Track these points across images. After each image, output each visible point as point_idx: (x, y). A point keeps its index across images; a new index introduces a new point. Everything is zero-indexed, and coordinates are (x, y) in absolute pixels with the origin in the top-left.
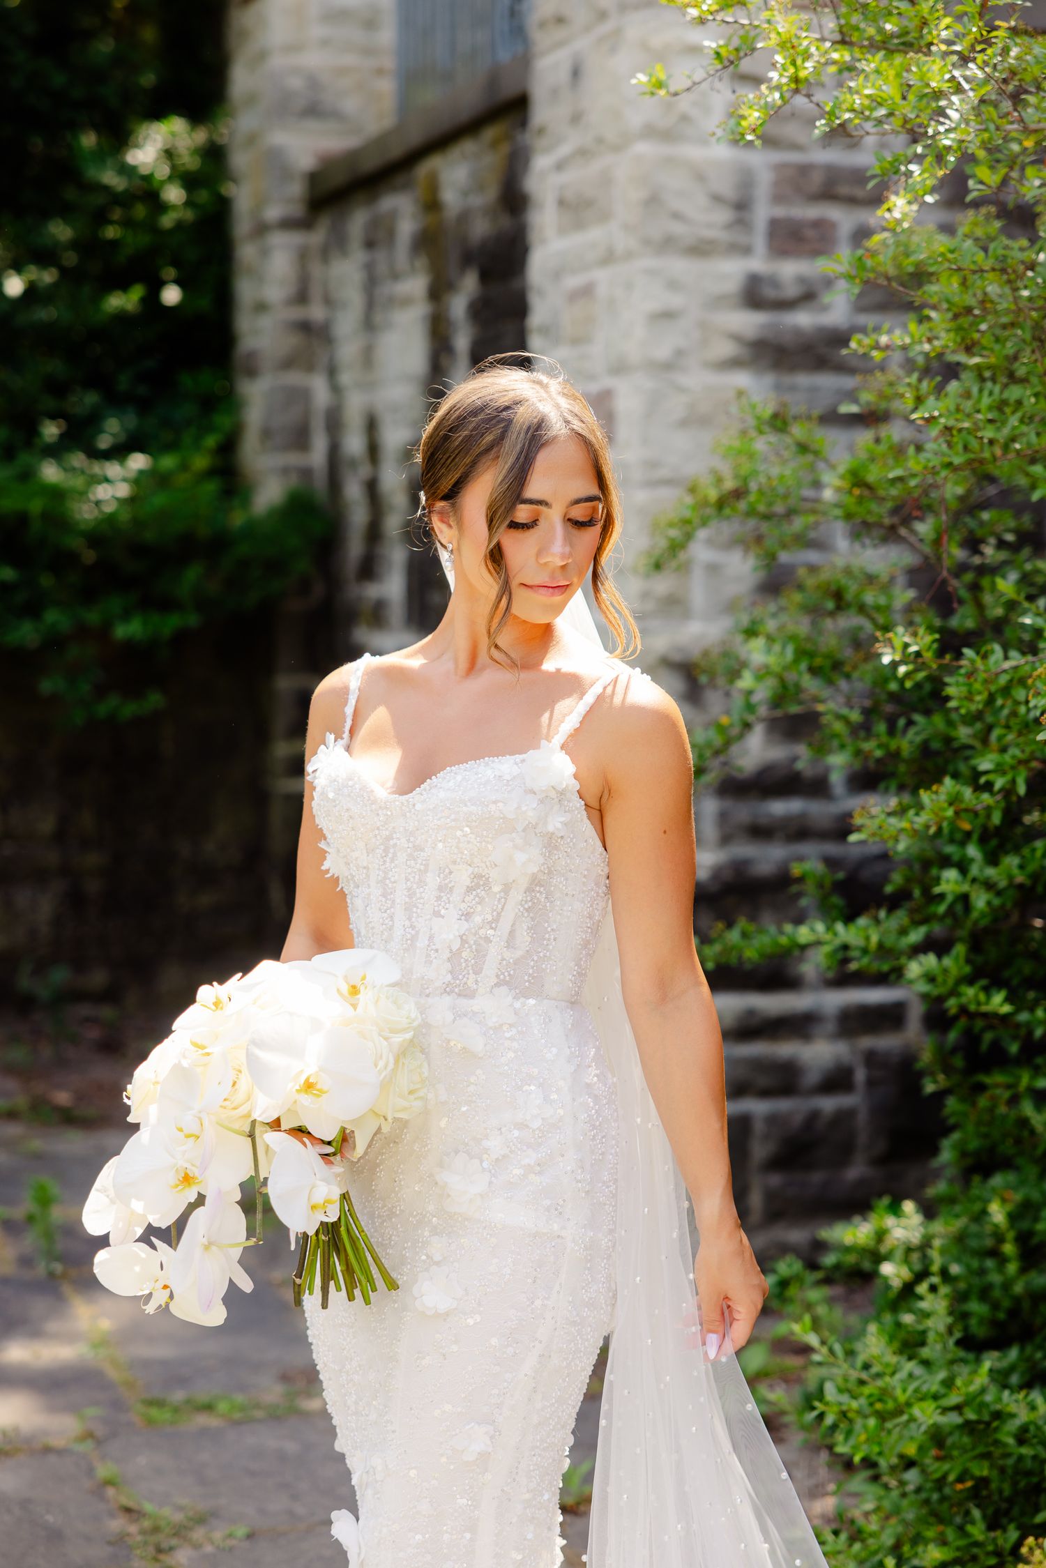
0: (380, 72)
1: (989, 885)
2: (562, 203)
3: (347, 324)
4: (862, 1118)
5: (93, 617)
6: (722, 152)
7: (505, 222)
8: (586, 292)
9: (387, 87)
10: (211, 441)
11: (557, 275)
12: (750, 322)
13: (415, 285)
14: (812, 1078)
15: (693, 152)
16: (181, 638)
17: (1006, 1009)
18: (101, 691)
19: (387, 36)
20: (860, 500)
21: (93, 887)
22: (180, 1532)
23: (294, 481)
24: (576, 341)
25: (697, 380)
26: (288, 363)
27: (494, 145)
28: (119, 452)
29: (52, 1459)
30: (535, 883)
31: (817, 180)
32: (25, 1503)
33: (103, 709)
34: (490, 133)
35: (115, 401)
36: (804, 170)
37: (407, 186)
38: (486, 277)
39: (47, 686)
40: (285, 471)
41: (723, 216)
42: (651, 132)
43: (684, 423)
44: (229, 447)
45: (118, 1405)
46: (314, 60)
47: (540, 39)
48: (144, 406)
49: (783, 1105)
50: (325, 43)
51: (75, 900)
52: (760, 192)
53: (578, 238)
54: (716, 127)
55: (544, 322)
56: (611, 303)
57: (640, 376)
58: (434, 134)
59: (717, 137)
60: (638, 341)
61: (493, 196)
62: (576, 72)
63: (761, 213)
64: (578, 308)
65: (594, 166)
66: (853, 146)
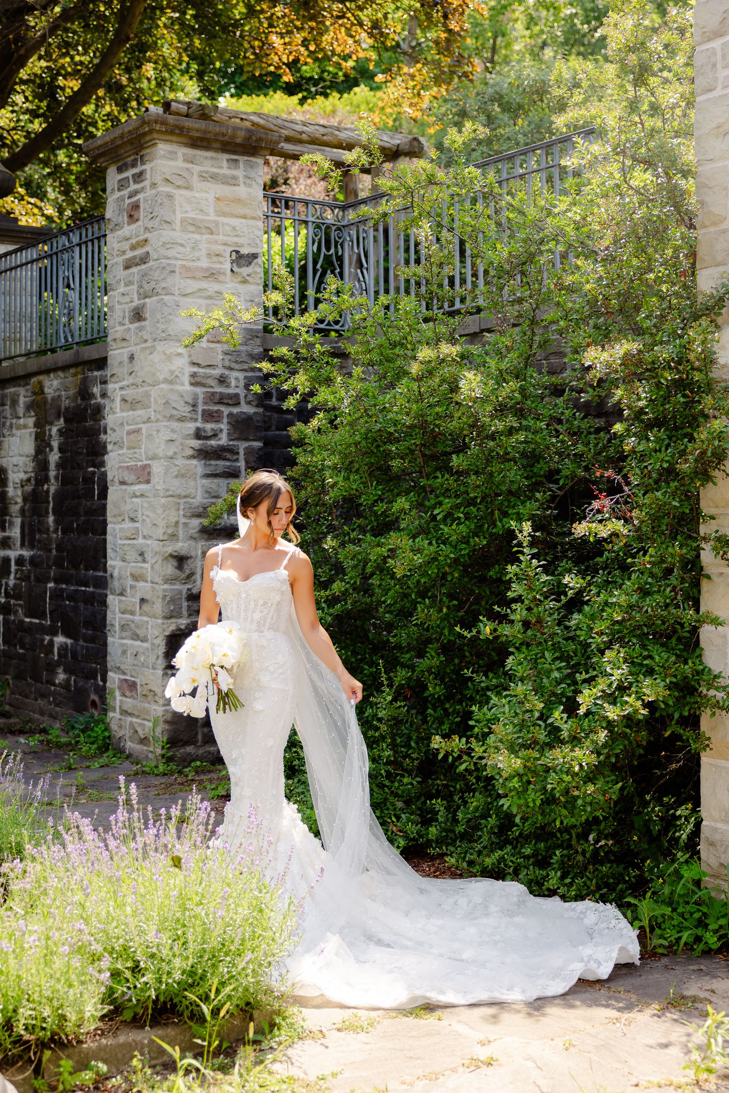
2: (124, 400)
6: (188, 387)
7: (79, 401)
8: (138, 431)
11: (122, 424)
12: (197, 443)
13: (29, 421)
15: (180, 388)
24: (131, 448)
25: (181, 462)
27: (75, 375)
30: (279, 603)
31: (217, 397)
34: (72, 371)
36: (213, 394)
37: (26, 385)
38: (70, 421)
41: (189, 408)
42: (166, 381)
43: (176, 477)
47: (113, 344)
52: (200, 401)
53: (131, 413)
54: (186, 379)
55: (114, 440)
56: (149, 436)
57: (162, 461)
58: (43, 368)
59: (187, 383)
60: (162, 449)
61: (72, 392)
62: (132, 358)
63: (200, 408)
64: (132, 437)
65: (141, 390)
66: (228, 386)
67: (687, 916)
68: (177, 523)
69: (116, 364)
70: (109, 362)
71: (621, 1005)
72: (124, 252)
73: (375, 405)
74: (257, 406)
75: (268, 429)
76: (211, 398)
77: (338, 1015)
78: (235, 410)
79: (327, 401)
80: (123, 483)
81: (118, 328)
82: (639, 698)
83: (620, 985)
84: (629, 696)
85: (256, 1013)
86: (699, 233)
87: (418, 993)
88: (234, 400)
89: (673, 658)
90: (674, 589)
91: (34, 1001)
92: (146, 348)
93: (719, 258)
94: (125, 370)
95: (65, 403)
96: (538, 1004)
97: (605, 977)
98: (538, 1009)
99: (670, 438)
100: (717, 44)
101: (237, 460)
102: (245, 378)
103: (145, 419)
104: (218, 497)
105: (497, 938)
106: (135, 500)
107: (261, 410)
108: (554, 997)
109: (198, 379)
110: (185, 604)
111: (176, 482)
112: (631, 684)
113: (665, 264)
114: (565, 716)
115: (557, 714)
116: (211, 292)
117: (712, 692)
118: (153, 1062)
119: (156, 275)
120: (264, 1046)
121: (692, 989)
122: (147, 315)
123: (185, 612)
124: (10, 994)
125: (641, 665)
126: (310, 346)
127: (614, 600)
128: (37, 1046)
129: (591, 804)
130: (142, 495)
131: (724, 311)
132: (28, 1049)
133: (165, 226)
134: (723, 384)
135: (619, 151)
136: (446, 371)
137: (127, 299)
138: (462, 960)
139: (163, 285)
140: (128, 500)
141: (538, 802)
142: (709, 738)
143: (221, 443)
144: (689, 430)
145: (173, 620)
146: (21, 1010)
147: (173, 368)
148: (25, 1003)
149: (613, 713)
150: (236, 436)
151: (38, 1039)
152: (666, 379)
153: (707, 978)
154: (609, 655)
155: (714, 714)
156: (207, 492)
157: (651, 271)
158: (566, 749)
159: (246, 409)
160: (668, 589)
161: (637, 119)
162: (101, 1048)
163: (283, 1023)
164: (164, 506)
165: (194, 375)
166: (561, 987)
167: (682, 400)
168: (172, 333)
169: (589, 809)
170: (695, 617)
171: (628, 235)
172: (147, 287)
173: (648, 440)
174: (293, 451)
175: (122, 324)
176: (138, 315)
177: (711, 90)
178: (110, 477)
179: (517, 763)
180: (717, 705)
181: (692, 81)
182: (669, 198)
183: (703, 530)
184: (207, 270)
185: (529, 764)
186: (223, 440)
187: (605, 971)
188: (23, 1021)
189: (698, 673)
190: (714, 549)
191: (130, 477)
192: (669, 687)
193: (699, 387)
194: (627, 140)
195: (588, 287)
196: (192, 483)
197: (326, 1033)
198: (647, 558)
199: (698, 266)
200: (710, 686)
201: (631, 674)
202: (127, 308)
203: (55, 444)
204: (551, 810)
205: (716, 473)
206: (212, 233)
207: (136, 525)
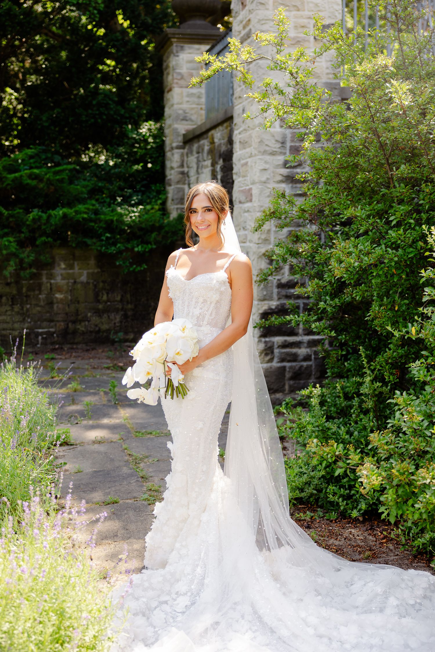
0: (201, 109)
1: (331, 306)
2: (240, 142)
3: (192, 172)
4: (313, 367)
5: (129, 246)
6: (279, 129)
7: (229, 146)
8: (246, 164)
9: (203, 112)
10: (159, 202)
11: (239, 160)
13: (209, 163)
14: (301, 357)
15: (273, 130)
16: (151, 250)
17: (335, 335)
18: (131, 264)
19: (203, 100)
20: (303, 214)
21: (130, 313)
22: (141, 459)
23: (179, 211)
24: (244, 176)
25: (272, 185)
26: (178, 182)
27: (227, 128)
28: (136, 205)
29: (113, 444)
30: (217, 302)
32: (105, 453)
33: (131, 269)
34: (225, 125)
35: (136, 192)
37: (207, 138)
38: (224, 161)
39: (118, 263)
40: (177, 209)
41: (279, 145)
42: (260, 125)
44: (164, 203)
45: (129, 432)
46: (185, 106)
47: (236, 102)
48: (143, 193)
49: (294, 364)
50: (188, 102)
51: (125, 316)
52: (288, 139)
53: (244, 151)
55: (236, 171)
56: (252, 167)
57: (258, 185)
58: (212, 125)
59: (278, 126)
61: (225, 140)
62: (244, 110)
63: (288, 144)
64: (244, 168)
65: (248, 133)
69: (237, 118)
70: (234, 118)
72: (240, 32)
76: (296, 137)
80: (240, 202)
81: (238, 89)
94: (241, 119)
95: (223, 148)
103: (250, 154)
106: (246, 214)
110: (275, 290)
123: (275, 296)
130: (249, 211)
133: (260, 7)
140: (242, 215)
145: (266, 302)
175: (239, 86)
178: (234, 198)
184: (294, 39)
191: (243, 198)
203: (220, 177)
206: (298, 10)
207: (246, 232)
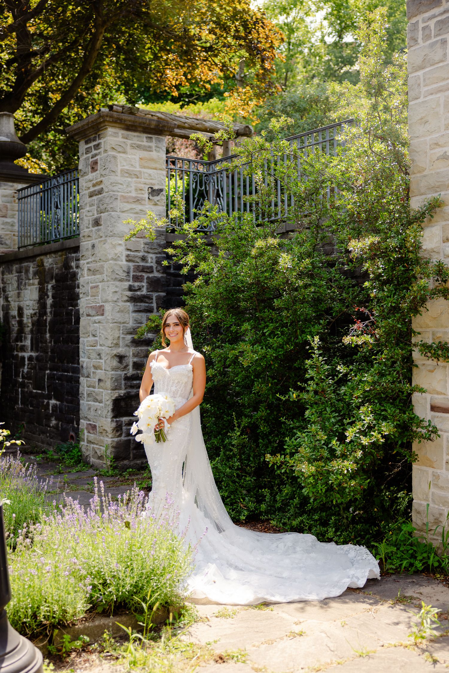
0: (13, 235)
2: (89, 270)
3: (11, 288)
6: (125, 263)
7: (64, 270)
8: (97, 287)
9: (16, 238)
11: (88, 284)
12: (129, 294)
13: (35, 281)
15: (120, 263)
19: (16, 228)
24: (93, 296)
25: (121, 304)
27: (61, 256)
31: (141, 268)
36: (139, 266)
37: (33, 261)
41: (125, 274)
42: (112, 259)
43: (118, 312)
47: (83, 239)
52: (132, 270)
53: (93, 277)
54: (124, 258)
55: (84, 292)
56: (103, 289)
57: (111, 303)
58: (42, 252)
59: (124, 260)
60: (110, 297)
61: (59, 265)
62: (93, 246)
63: (132, 274)
64: (94, 290)
65: (98, 264)
66: (147, 262)
67: (405, 552)
68: (119, 337)
69: (85, 250)
70: (81, 248)
71: (371, 601)
72: (89, 188)
73: (231, 272)
74: (163, 273)
75: (168, 286)
76: (138, 268)
77: (216, 609)
78: (151, 275)
79: (204, 270)
80: (88, 315)
81: (86, 230)
82: (379, 433)
83: (370, 591)
84: (374, 432)
85: (171, 608)
86: (411, 177)
87: (260, 596)
88: (150, 270)
89: (398, 411)
90: (398, 373)
91: (49, 603)
92: (101, 241)
93: (422, 191)
94: (90, 253)
95: (56, 271)
96: (325, 602)
97: (362, 586)
98: (326, 604)
99: (396, 290)
100: (420, 73)
101: (152, 303)
102: (156, 257)
103: (101, 280)
104: (141, 323)
105: (301, 565)
106: (95, 325)
107: (165, 275)
108: (334, 598)
109: (130, 258)
110: (123, 382)
111: (118, 315)
112: (375, 425)
113: (391, 194)
114: (338, 443)
115: (334, 442)
116: (137, 210)
117: (419, 430)
118: (115, 636)
119: (107, 200)
120: (176, 626)
121: (410, 592)
122: (102, 223)
123: (123, 386)
124: (35, 598)
125: (380, 414)
126: (195, 239)
127: (365, 379)
128: (50, 627)
129: (353, 491)
130: (99, 322)
131: (425, 220)
132: (46, 629)
133: (112, 173)
134: (425, 260)
135: (367, 132)
136: (270, 253)
137: (91, 214)
138: (283, 578)
139: (111, 206)
140: (92, 325)
141: (324, 491)
142: (417, 455)
143: (143, 293)
144: (406, 285)
145: (117, 391)
146: (42, 607)
147: (116, 252)
148: (43, 603)
149: (365, 441)
150: (151, 289)
151: (51, 623)
152: (394, 258)
153: (417, 586)
154: (363, 409)
155: (420, 441)
156: (135, 320)
157: (384, 198)
158: (340, 461)
159: (156, 274)
160: (395, 373)
161: (376, 114)
162: (85, 628)
163: (186, 613)
164: (111, 328)
165: (128, 256)
166: (338, 592)
167: (402, 269)
168: (116, 233)
169: (352, 494)
170: (410, 388)
171: (372, 178)
172: (102, 207)
173: (383, 291)
174: (184, 297)
175: (88, 228)
176: (97, 223)
177: (417, 99)
178: (81, 312)
179: (313, 469)
180: (422, 436)
181: (407, 93)
182: (395, 158)
183: (413, 340)
184: (135, 198)
185: (319, 470)
186: (144, 292)
187: (361, 583)
188: (43, 614)
189: (412, 419)
190: (420, 351)
191: (92, 312)
192: (395, 427)
193: (412, 262)
194: (372, 126)
195: (349, 207)
196: (127, 315)
197: (210, 618)
198: (383, 356)
199: (410, 195)
200: (418, 426)
201: (375, 420)
202: (91, 219)
203: (50, 294)
204: (331, 495)
205: (421, 309)
206: (138, 178)
207: (96, 338)
